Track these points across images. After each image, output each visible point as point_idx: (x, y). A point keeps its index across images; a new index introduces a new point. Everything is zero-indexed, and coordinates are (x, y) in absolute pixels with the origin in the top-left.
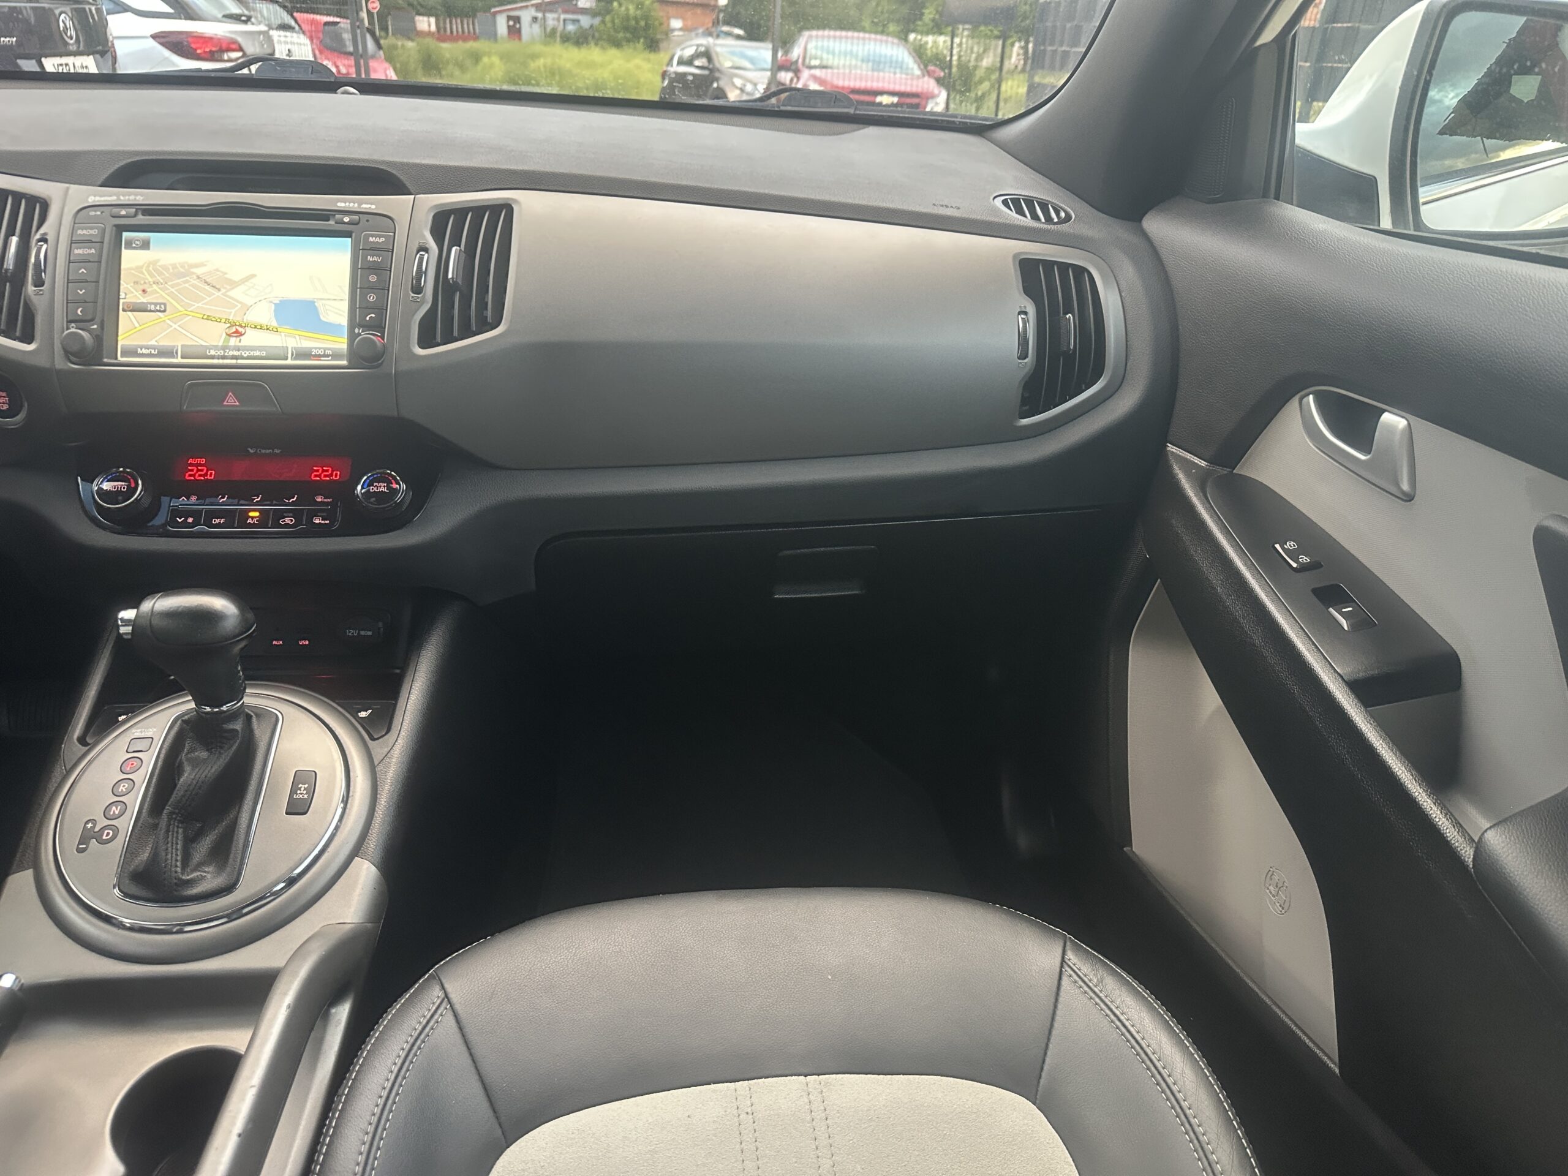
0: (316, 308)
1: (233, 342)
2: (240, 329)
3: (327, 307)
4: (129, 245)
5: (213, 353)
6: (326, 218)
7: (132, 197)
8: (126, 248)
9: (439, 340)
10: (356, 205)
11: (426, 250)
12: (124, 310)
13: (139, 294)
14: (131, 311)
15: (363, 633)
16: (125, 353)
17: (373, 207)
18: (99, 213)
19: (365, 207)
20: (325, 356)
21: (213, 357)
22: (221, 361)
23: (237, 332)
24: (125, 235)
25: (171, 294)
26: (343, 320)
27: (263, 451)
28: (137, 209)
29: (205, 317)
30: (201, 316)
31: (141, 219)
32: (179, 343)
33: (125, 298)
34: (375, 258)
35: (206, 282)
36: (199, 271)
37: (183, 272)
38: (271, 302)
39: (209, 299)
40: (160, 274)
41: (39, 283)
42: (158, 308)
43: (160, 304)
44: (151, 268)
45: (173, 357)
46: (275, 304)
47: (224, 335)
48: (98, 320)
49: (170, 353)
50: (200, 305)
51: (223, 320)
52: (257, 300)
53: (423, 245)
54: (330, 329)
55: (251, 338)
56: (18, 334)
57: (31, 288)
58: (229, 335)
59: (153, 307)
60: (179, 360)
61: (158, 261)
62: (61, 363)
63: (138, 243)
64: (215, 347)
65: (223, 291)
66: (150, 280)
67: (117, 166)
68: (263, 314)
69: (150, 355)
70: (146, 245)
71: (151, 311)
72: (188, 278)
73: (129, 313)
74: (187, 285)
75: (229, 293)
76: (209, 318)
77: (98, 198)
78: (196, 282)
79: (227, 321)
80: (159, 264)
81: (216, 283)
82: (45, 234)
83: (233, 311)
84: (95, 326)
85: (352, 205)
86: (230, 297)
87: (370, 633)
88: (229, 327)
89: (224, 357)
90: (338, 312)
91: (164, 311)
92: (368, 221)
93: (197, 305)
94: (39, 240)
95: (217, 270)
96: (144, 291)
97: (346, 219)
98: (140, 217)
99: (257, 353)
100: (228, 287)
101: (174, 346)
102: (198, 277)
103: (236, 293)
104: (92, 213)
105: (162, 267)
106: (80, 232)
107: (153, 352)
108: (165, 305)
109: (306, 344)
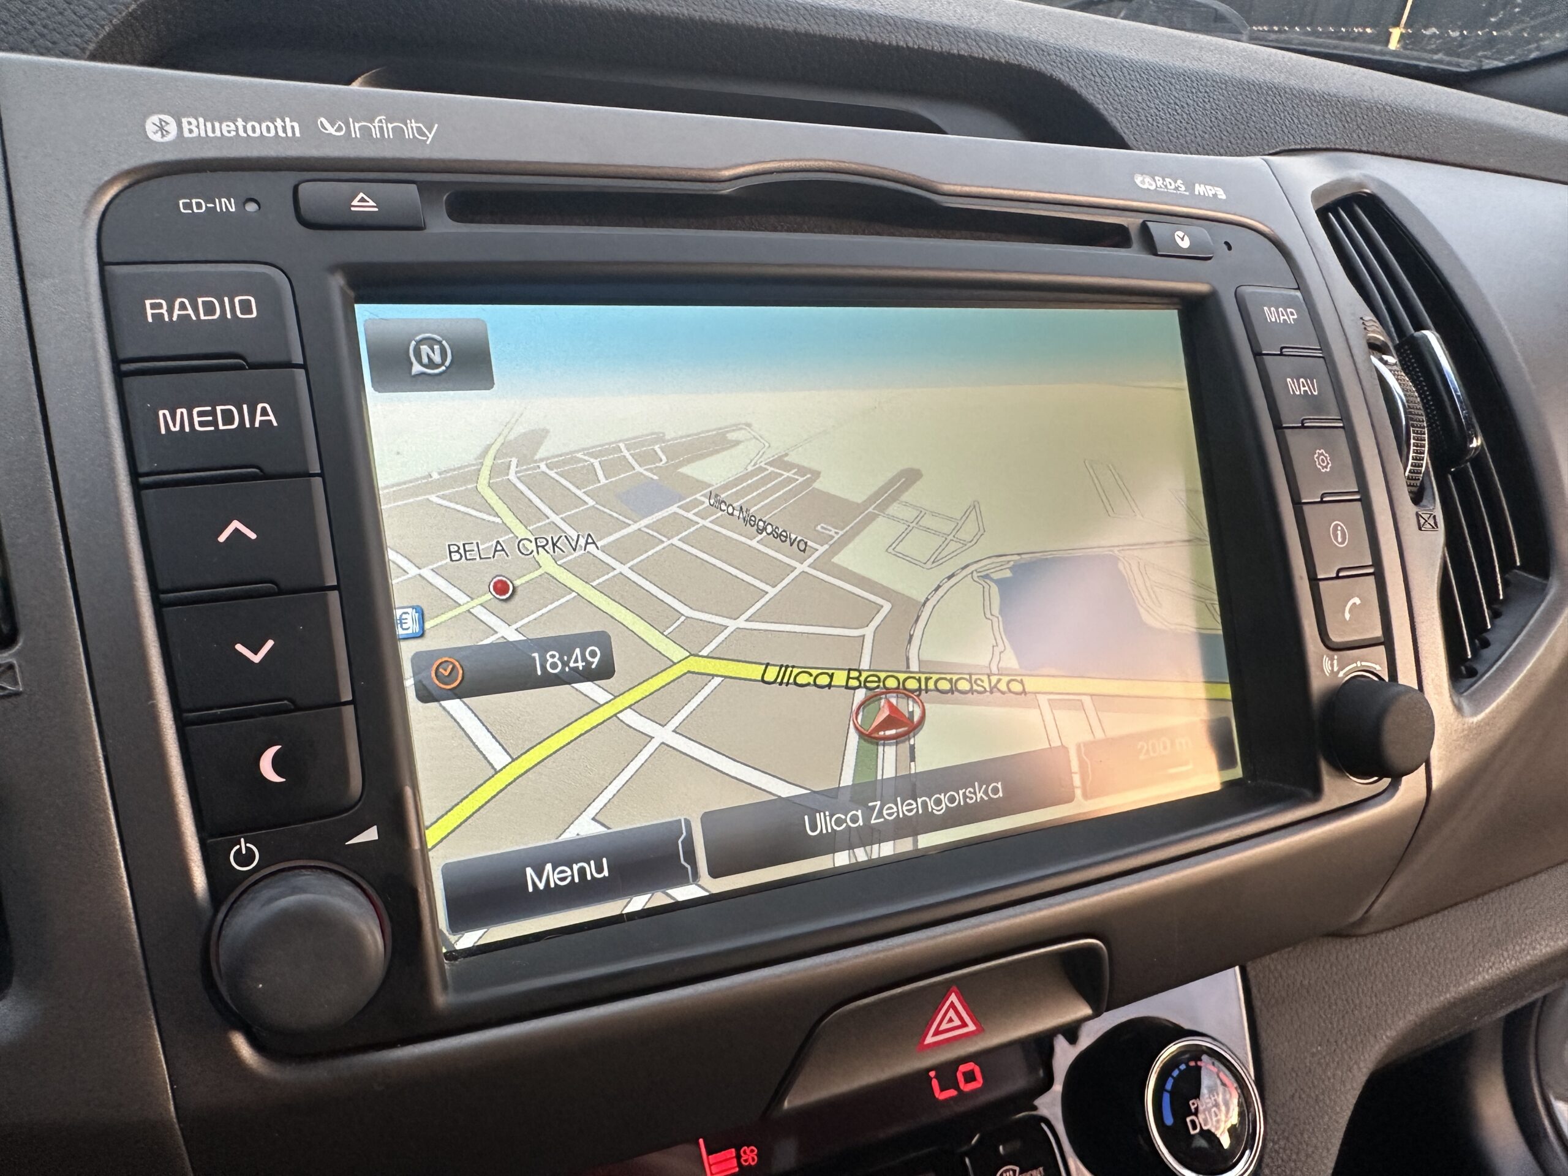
1: (887, 762)
2: (910, 708)
5: (823, 823)
12: (426, 696)
13: (479, 605)
14: (458, 693)
16: (466, 906)
17: (1218, 195)
19: (1203, 198)
23: (895, 719)
24: (372, 315)
25: (620, 589)
29: (771, 675)
30: (756, 672)
32: (690, 806)
33: (422, 635)
35: (750, 520)
36: (714, 472)
37: (649, 483)
38: (987, 576)
39: (772, 592)
40: (560, 500)
42: (576, 660)
43: (583, 640)
44: (516, 479)
45: (681, 878)
49: (664, 861)
50: (741, 622)
51: (840, 678)
58: (871, 738)
59: (553, 661)
61: (537, 437)
64: (831, 799)
65: (817, 549)
72: (674, 509)
74: (677, 541)
75: (842, 559)
76: (785, 677)
78: (711, 522)
79: (856, 678)
80: (547, 449)
83: (868, 632)
85: (1171, 185)
88: (863, 704)
89: (866, 834)
91: (604, 672)
92: (1228, 245)
93: (732, 625)
96: (501, 588)
97: (1181, 240)
100: (836, 534)
101: (675, 828)
102: (718, 502)
103: (863, 556)
105: (565, 462)
107: (591, 871)
108: (602, 640)
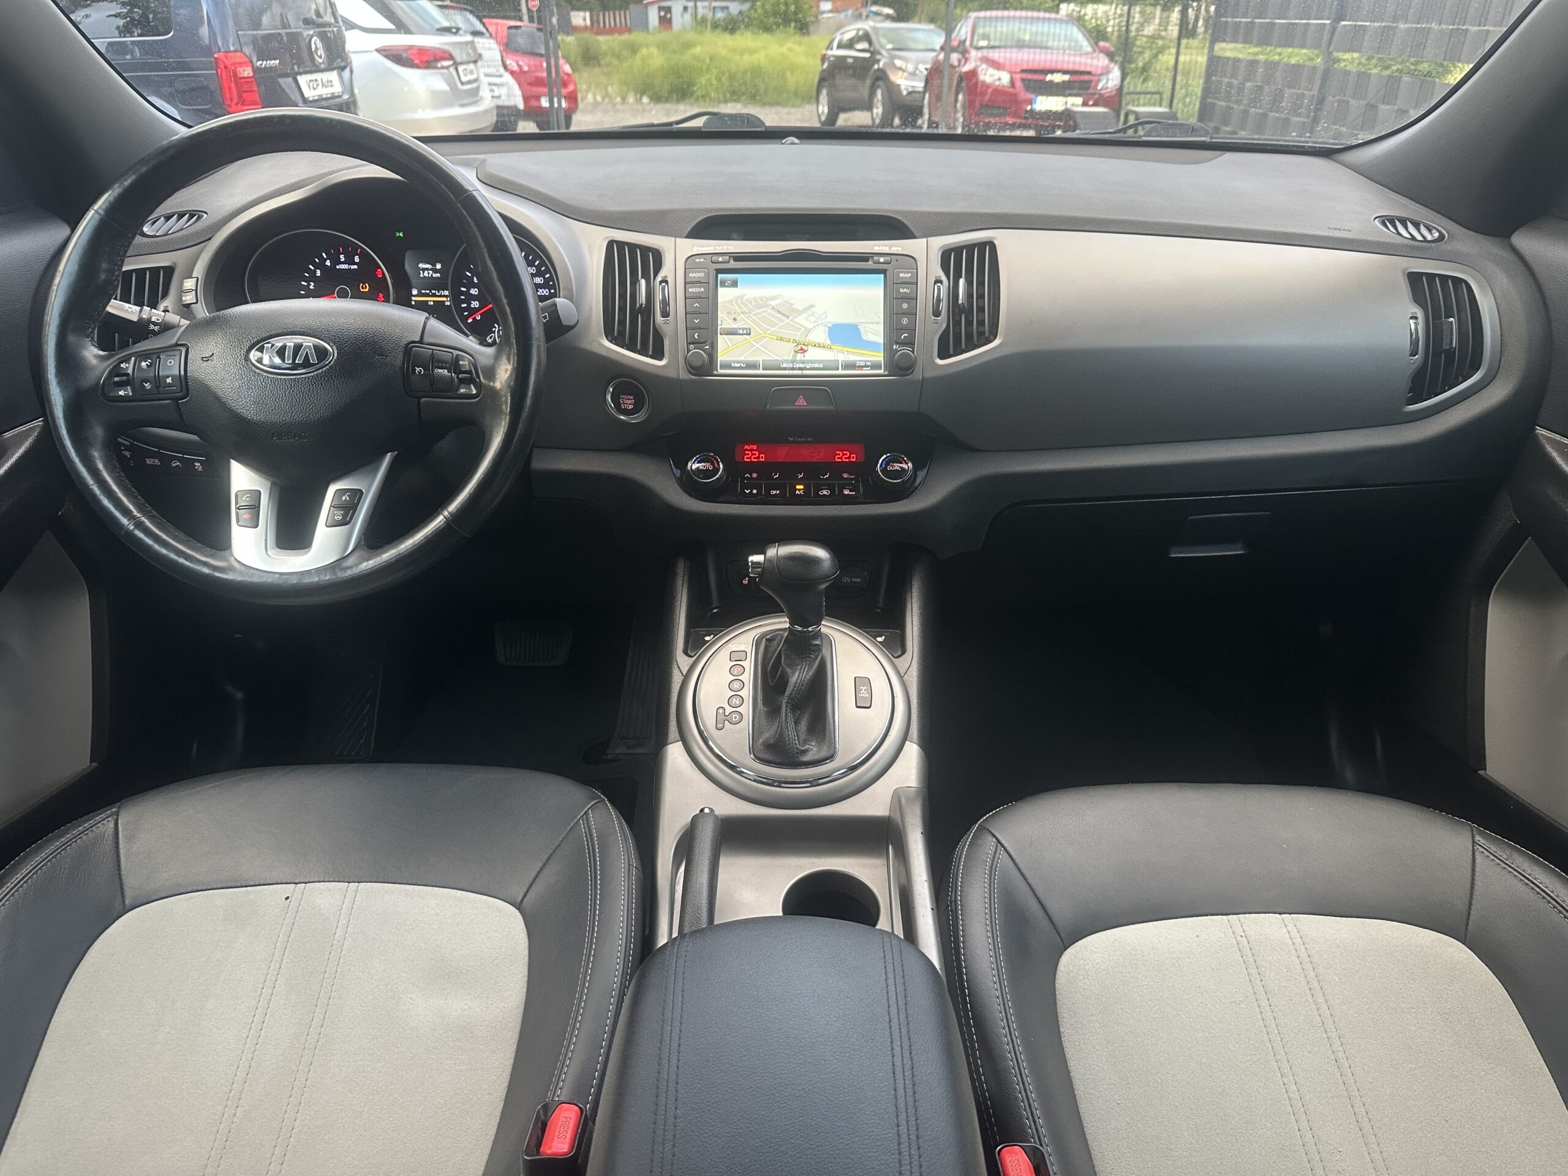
0: (858, 330)
1: (799, 357)
2: (804, 347)
3: (867, 329)
4: (723, 284)
5: (785, 365)
6: (866, 259)
7: (725, 247)
8: (721, 287)
9: (951, 352)
10: (887, 248)
11: (941, 282)
12: (721, 334)
13: (731, 321)
14: (725, 334)
15: (854, 580)
16: (723, 367)
17: (900, 249)
18: (702, 260)
19: (894, 250)
20: (866, 366)
21: (785, 369)
22: (791, 372)
23: (802, 349)
24: (720, 276)
25: (754, 322)
26: (881, 340)
27: (800, 440)
28: (730, 257)
29: (779, 338)
30: (776, 338)
31: (733, 264)
32: (760, 359)
33: (721, 325)
34: (905, 290)
35: (779, 312)
36: (774, 303)
37: (761, 303)
38: (826, 326)
39: (781, 324)
40: (746, 306)
41: (665, 314)
42: (745, 332)
43: (746, 329)
44: (739, 302)
45: (757, 369)
46: (829, 328)
47: (793, 352)
48: (709, 342)
49: (754, 366)
50: (775, 329)
51: (792, 341)
52: (815, 324)
53: (938, 278)
54: (871, 346)
55: (813, 354)
56: (650, 353)
57: (659, 319)
58: (796, 352)
59: (741, 332)
60: (761, 372)
61: (744, 295)
62: (684, 375)
63: (729, 282)
64: (787, 361)
65: (791, 318)
66: (739, 311)
67: (697, 221)
68: (820, 335)
69: (741, 368)
70: (735, 284)
71: (740, 334)
72: (765, 308)
73: (724, 336)
74: (765, 314)
75: (795, 320)
76: (781, 339)
77: (700, 249)
78: (772, 312)
79: (794, 341)
80: (745, 298)
81: (786, 311)
82: (666, 277)
83: (799, 333)
84: (707, 347)
85: (884, 248)
86: (795, 322)
87: (859, 580)
88: (796, 346)
89: (793, 369)
90: (875, 332)
91: (750, 334)
92: (897, 260)
93: (772, 329)
94: (661, 282)
95: (786, 302)
96: (734, 319)
97: (882, 260)
98: (732, 261)
99: (817, 366)
100: (795, 315)
101: (757, 361)
102: (773, 308)
103: (801, 319)
104: (698, 260)
105: (748, 300)
106: (691, 275)
107: (742, 365)
108: (749, 329)
109: (852, 358)
